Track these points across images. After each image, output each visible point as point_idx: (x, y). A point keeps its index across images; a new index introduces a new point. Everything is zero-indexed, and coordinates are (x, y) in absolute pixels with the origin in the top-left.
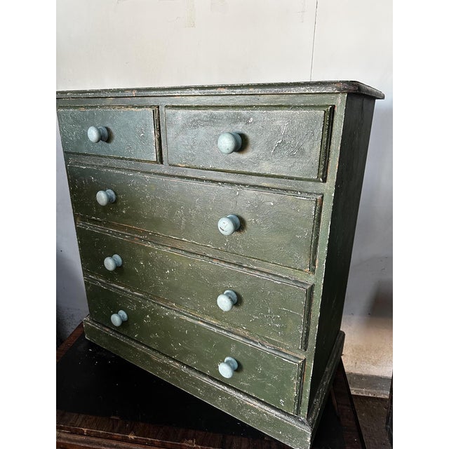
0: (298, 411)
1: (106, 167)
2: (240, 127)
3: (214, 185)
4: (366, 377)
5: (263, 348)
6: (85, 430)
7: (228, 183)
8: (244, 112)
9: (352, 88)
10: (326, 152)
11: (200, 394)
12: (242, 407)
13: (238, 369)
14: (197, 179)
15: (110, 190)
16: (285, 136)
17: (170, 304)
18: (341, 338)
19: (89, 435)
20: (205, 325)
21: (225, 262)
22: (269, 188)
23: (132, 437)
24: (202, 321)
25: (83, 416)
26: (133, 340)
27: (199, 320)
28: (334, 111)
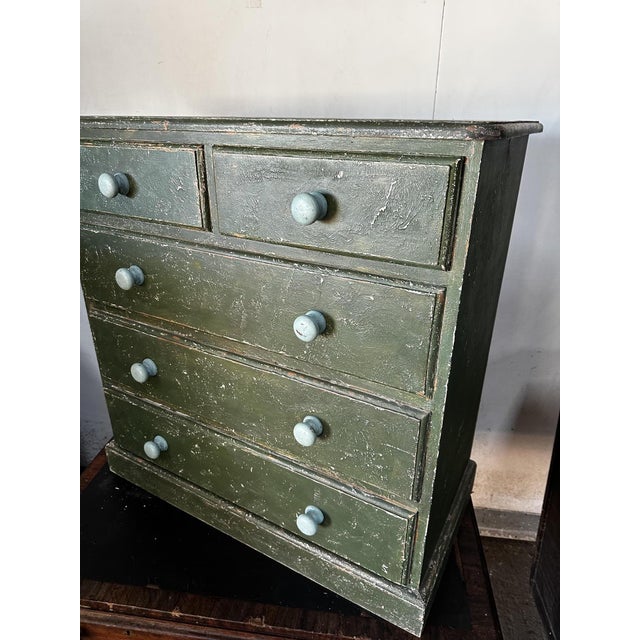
0: (407, 580)
1: (128, 232)
2: (325, 184)
3: (288, 267)
4: (505, 513)
5: (359, 495)
6: (111, 605)
7: (308, 264)
8: (330, 162)
9: (491, 133)
10: (451, 228)
11: (271, 553)
12: (331, 572)
13: (325, 523)
14: (263, 256)
15: (135, 267)
16: (391, 200)
17: (227, 429)
18: (471, 470)
19: (116, 611)
20: (277, 461)
21: (305, 376)
22: (367, 274)
23: (176, 614)
24: (273, 456)
25: (107, 585)
26: (176, 476)
27: (268, 454)
28: (464, 166)
